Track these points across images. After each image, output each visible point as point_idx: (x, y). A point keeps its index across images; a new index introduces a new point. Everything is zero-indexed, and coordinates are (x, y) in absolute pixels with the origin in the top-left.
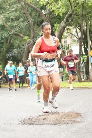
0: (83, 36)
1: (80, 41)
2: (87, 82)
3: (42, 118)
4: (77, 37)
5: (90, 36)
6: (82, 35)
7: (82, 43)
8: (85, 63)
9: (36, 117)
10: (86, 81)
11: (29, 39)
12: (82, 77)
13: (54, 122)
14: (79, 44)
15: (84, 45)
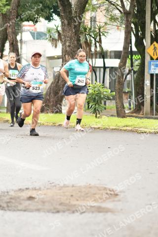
0: (136, 8)
1: (127, 21)
2: (136, 117)
3: (25, 194)
4: (121, 10)
5: (152, 9)
6: (132, 6)
7: (133, 26)
8: (135, 72)
9: (12, 193)
10: (134, 114)
11: (8, 7)
12: (126, 105)
13: (52, 208)
14: (124, 26)
15: (137, 31)
